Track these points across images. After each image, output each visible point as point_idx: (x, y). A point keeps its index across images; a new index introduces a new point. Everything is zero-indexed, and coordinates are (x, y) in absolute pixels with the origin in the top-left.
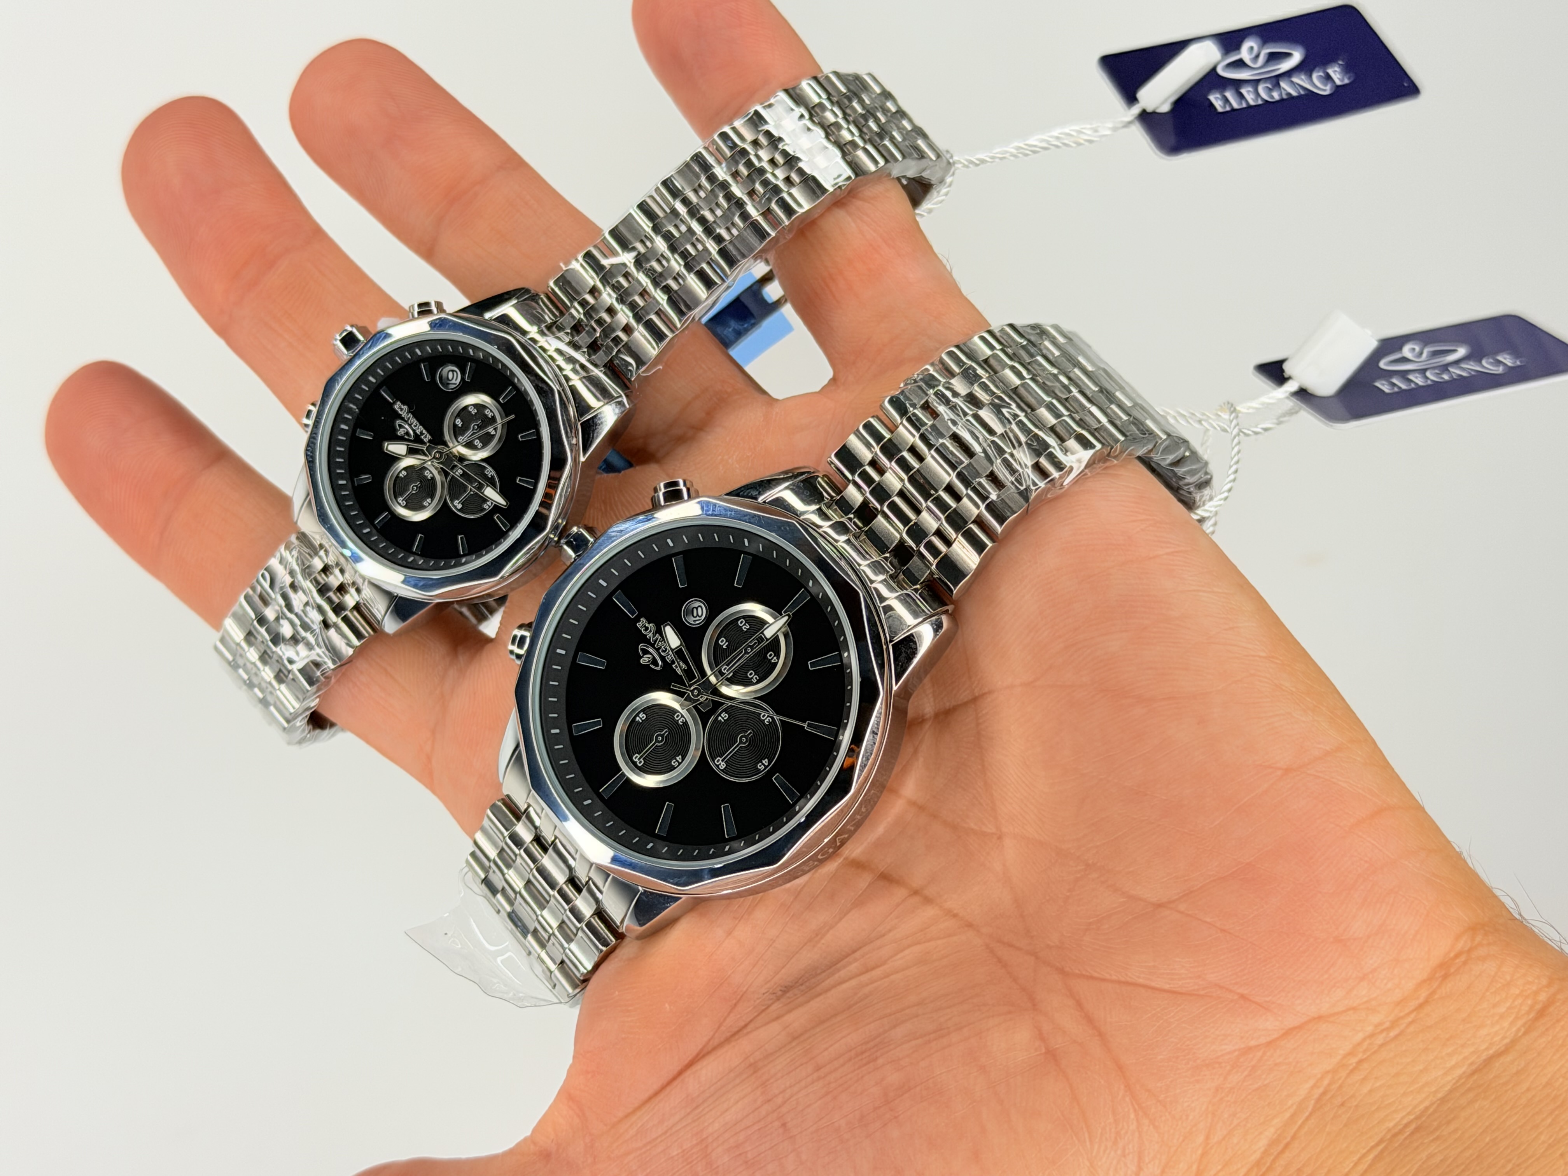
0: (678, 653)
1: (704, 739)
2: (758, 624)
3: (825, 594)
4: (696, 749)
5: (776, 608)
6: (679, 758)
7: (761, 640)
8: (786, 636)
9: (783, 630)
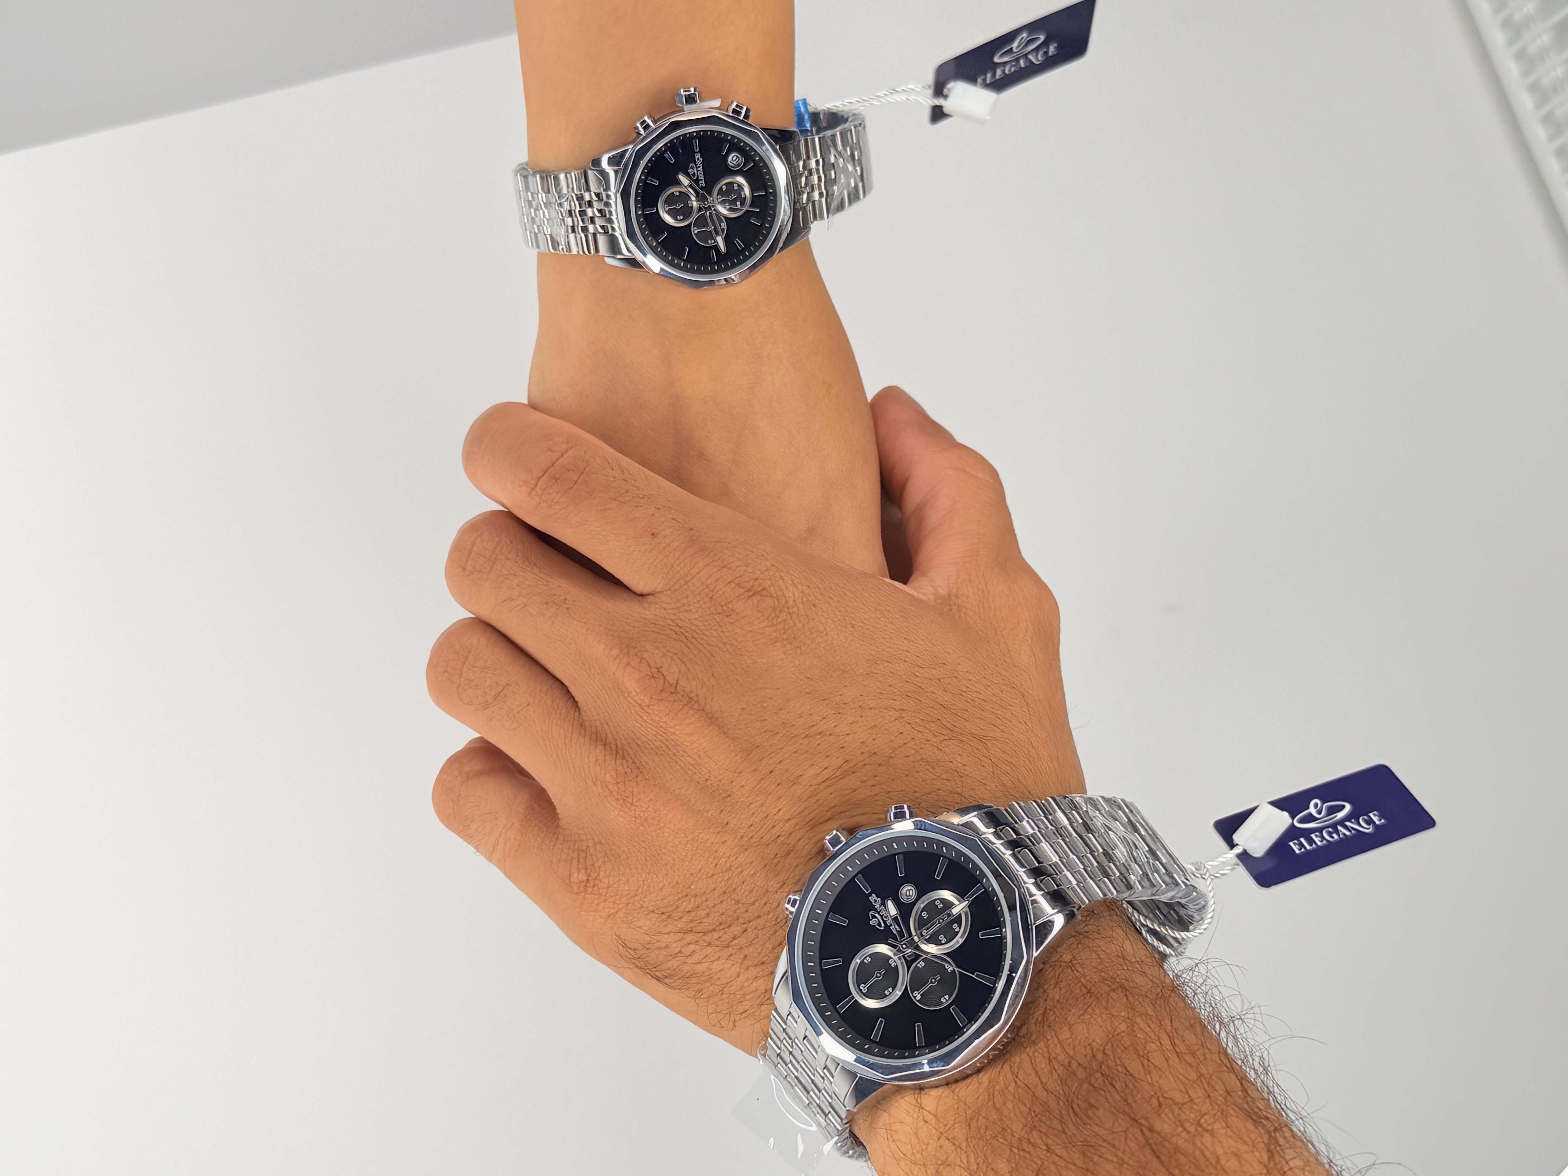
0: (895, 919)
1: (907, 978)
2: (948, 905)
3: (993, 889)
4: (903, 984)
5: (961, 894)
6: (890, 989)
7: (949, 915)
8: (966, 914)
9: (965, 910)
